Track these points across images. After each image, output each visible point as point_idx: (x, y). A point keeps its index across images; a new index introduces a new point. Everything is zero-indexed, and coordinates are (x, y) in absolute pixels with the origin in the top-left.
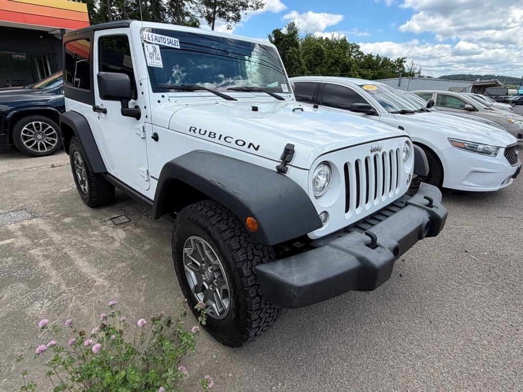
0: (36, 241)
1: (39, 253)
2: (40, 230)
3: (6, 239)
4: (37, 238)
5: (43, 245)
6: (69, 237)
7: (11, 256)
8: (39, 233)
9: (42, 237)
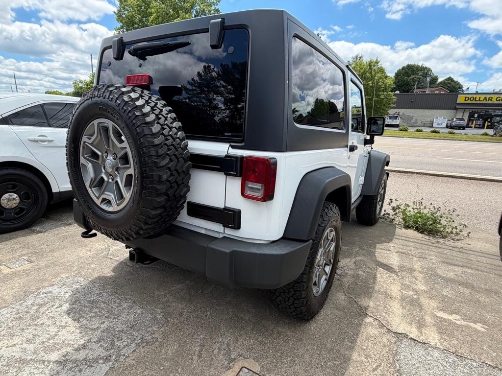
0: (415, 297)
1: (419, 283)
2: (404, 308)
3: (445, 320)
4: (413, 299)
5: (411, 289)
6: (384, 282)
7: (443, 295)
8: (407, 305)
9: (407, 297)
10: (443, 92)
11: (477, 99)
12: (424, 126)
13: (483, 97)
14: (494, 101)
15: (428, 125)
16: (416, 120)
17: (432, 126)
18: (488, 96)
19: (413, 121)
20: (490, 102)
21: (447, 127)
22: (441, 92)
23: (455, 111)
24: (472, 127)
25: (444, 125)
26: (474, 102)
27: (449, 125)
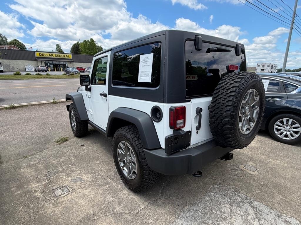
10: (16, 49)
11: (46, 55)
12: (20, 71)
13: (48, 54)
14: (54, 57)
15: (23, 70)
16: (13, 67)
17: (25, 71)
18: (51, 54)
19: (11, 68)
20: (52, 57)
21: (36, 71)
22: (15, 49)
23: (36, 62)
24: (49, 71)
25: (33, 70)
26: (44, 56)
27: (37, 70)
